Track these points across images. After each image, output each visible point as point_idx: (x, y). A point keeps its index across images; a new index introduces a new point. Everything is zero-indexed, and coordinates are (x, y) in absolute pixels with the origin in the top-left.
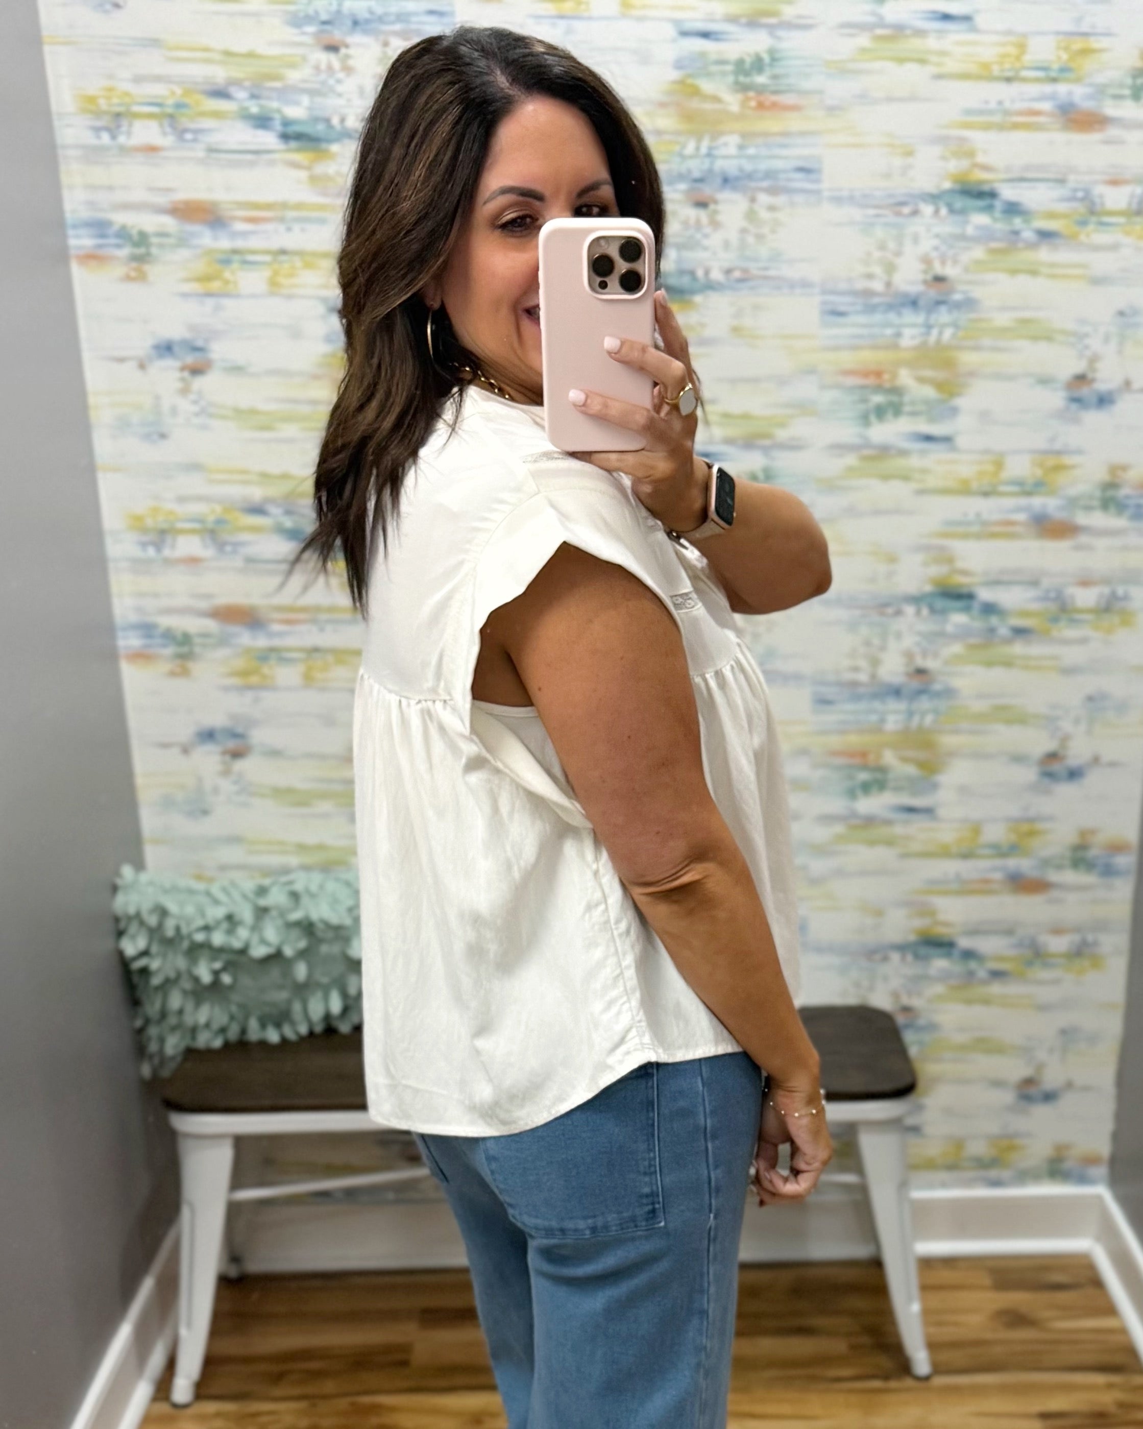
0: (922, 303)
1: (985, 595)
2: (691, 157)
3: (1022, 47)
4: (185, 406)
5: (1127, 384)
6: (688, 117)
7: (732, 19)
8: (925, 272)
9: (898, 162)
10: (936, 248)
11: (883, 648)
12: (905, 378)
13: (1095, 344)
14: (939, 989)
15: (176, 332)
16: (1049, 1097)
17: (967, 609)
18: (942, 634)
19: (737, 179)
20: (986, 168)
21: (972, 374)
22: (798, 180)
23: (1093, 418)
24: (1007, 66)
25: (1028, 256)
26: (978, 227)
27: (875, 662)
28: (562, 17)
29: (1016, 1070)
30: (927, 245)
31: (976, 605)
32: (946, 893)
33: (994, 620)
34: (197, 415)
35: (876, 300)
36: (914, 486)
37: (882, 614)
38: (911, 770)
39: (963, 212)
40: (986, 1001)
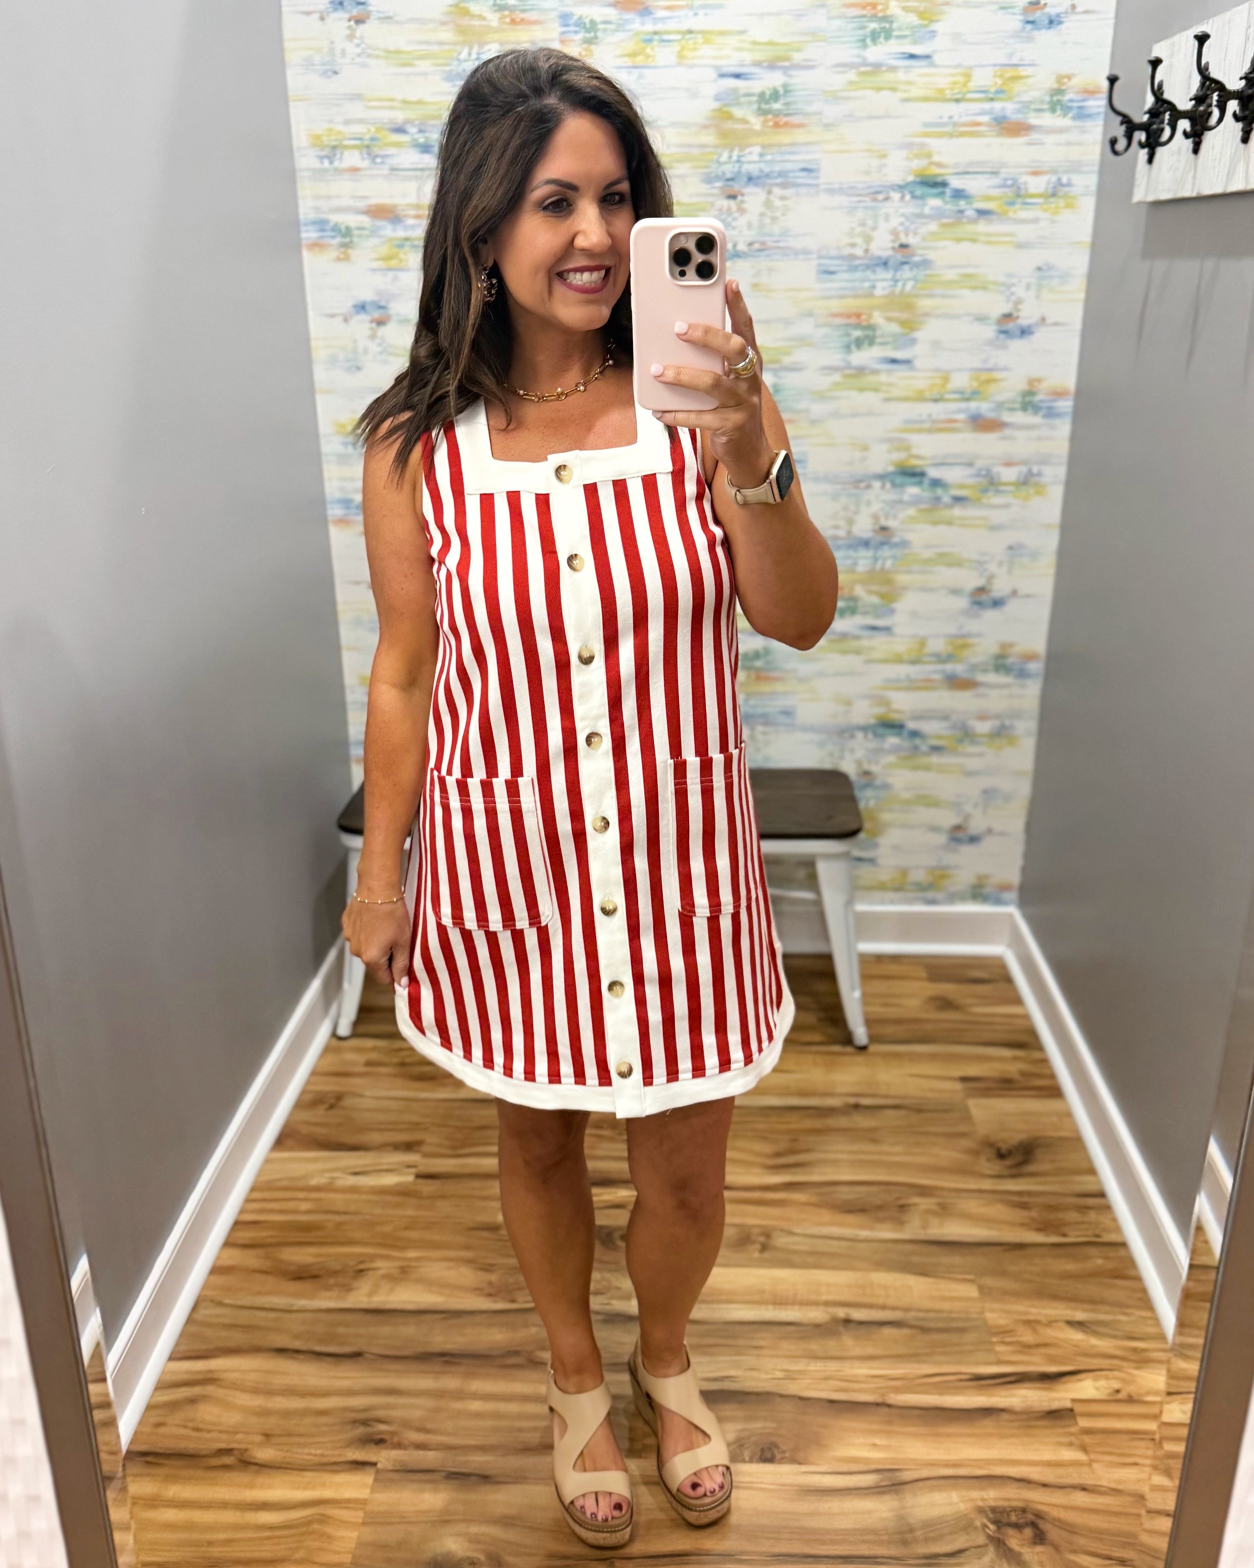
0: (890, 263)
1: (933, 473)
2: (725, 163)
3: (968, 76)
4: (373, 347)
5: (1043, 319)
6: (724, 134)
7: (757, 64)
8: (894, 241)
9: (875, 162)
10: (902, 224)
11: (856, 513)
12: (878, 318)
13: (1020, 291)
14: (892, 759)
15: (367, 295)
16: (974, 840)
17: (920, 484)
18: (900, 502)
19: (759, 178)
20: (939, 165)
21: (927, 315)
22: (803, 178)
23: (1017, 345)
24: (956, 91)
25: (970, 228)
26: (932, 208)
27: (851, 522)
28: (635, 67)
29: (949, 819)
30: (895, 222)
31: (926, 481)
32: (899, 689)
33: (939, 491)
34: (381, 353)
35: (857, 262)
36: (882, 395)
37: (857, 488)
38: (875, 600)
39: (922, 197)
40: (927, 768)
